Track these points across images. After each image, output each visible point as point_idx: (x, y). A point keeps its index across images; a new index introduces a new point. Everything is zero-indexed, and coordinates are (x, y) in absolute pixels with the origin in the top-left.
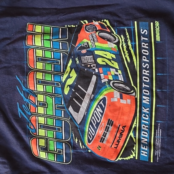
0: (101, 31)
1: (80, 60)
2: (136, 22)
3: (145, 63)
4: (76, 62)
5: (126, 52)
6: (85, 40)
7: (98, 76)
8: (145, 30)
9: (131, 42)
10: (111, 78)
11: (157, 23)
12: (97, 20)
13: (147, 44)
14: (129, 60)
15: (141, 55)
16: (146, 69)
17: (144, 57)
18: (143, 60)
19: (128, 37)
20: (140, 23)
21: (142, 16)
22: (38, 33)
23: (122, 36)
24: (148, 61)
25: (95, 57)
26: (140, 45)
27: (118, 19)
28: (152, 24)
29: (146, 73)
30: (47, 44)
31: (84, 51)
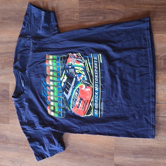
0: (77, 58)
1: (68, 70)
2: (92, 54)
3: (96, 72)
4: (67, 71)
5: (88, 67)
6: (70, 62)
7: (76, 78)
8: (96, 58)
9: (90, 63)
10: (82, 79)
11: (100, 55)
12: (75, 53)
13: (97, 64)
14: (89, 71)
15: (94, 69)
16: (96, 75)
17: (95, 69)
18: (95, 71)
19: (89, 60)
20: (93, 54)
21: (94, 51)
22: (51, 59)
23: (86, 60)
24: (97, 71)
25: (75, 70)
26: (94, 64)
27: (84, 53)
28: (98, 55)
29: (96, 76)
30: (54, 64)
31: (70, 67)
